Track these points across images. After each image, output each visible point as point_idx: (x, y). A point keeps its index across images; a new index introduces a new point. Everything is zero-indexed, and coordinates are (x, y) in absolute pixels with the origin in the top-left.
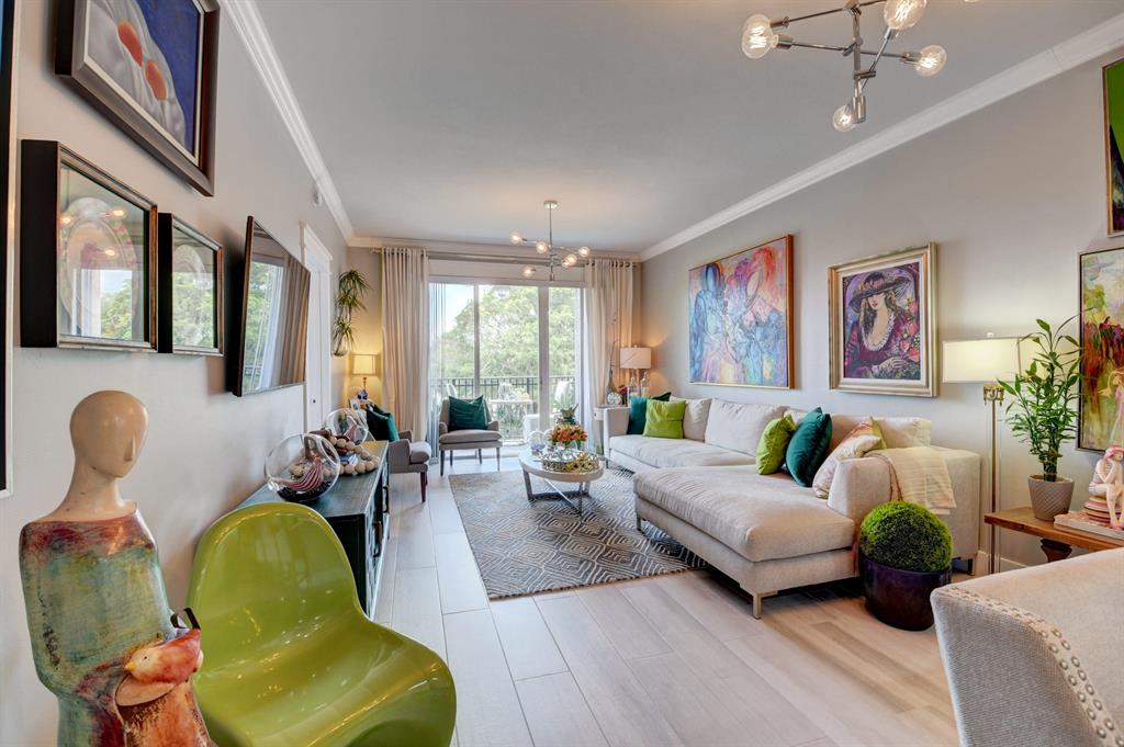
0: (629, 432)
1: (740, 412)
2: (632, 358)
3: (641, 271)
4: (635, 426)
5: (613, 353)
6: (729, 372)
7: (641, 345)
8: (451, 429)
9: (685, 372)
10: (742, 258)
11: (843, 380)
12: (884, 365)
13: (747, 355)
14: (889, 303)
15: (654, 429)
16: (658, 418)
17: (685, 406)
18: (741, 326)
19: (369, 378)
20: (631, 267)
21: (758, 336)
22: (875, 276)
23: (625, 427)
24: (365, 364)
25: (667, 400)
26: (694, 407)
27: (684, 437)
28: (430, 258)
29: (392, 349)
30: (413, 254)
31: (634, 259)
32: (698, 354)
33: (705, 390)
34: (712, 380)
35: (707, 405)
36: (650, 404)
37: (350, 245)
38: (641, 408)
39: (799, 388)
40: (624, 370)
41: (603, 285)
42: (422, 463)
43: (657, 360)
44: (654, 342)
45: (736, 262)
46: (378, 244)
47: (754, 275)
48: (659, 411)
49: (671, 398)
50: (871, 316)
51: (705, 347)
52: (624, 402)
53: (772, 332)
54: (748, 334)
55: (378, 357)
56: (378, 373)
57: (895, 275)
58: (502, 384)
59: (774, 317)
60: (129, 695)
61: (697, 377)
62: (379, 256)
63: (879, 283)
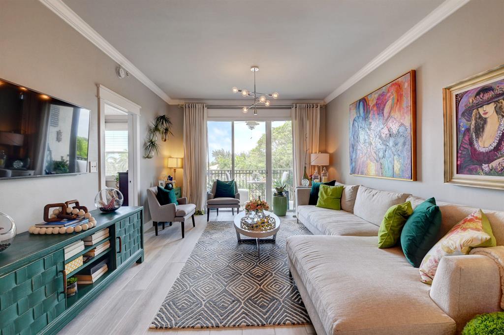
0: (310, 204)
1: (375, 196)
2: (317, 159)
3: (325, 109)
4: (313, 200)
6: (372, 168)
7: (325, 152)
8: (215, 197)
9: (346, 168)
10: (380, 92)
11: (456, 175)
12: (494, 164)
13: (384, 157)
14: (499, 110)
15: (323, 203)
16: (325, 197)
17: (342, 189)
18: (380, 137)
19: (177, 170)
20: (319, 107)
21: (391, 144)
23: (308, 202)
24: (174, 163)
25: (334, 185)
26: (348, 189)
27: (341, 209)
28: (208, 108)
29: (188, 157)
30: (199, 106)
31: (322, 103)
32: (354, 156)
33: (358, 179)
34: (362, 173)
35: (355, 189)
36: (321, 187)
37: (170, 104)
38: (316, 189)
39: (421, 180)
40: (314, 166)
41: (302, 118)
42: (182, 217)
43: (333, 161)
44: (331, 150)
45: (376, 96)
46: (182, 103)
47: (388, 103)
48: (326, 192)
49: (337, 184)
50: (482, 123)
51: (359, 152)
52: (310, 184)
53: (401, 140)
54: (385, 142)
55: (182, 159)
56: (182, 167)
58: (254, 173)
59: (402, 129)
61: (353, 171)
62: (181, 108)
63: (487, 96)
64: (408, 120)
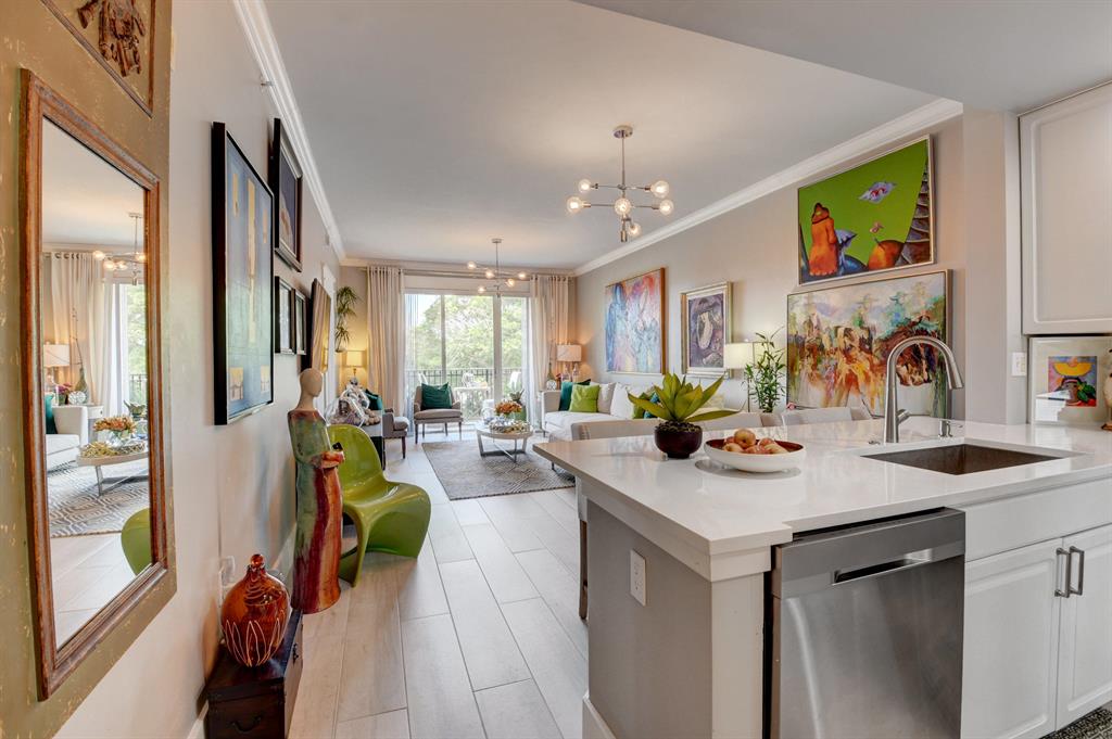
0: (560, 410)
2: (568, 353)
3: (575, 283)
4: (564, 405)
5: (552, 349)
6: (629, 364)
7: (575, 342)
8: (423, 408)
9: (603, 363)
10: (635, 281)
11: (689, 368)
12: (708, 358)
13: (639, 351)
14: (710, 318)
15: (577, 406)
16: (579, 398)
17: (599, 389)
18: (636, 330)
19: (358, 369)
20: (566, 282)
21: (645, 338)
22: (704, 301)
23: (558, 406)
24: (354, 358)
25: (588, 384)
26: (605, 388)
27: (597, 412)
28: (406, 274)
29: (376, 347)
30: (393, 272)
31: (570, 274)
32: (611, 349)
33: (615, 377)
34: (619, 370)
35: (612, 388)
36: (574, 390)
37: (343, 264)
38: (568, 391)
40: (562, 362)
41: (544, 294)
42: (402, 430)
43: (586, 355)
44: (584, 340)
45: (633, 284)
46: (365, 264)
47: (643, 294)
48: (580, 393)
49: (592, 384)
50: (702, 324)
51: (616, 344)
52: (559, 387)
53: (653, 335)
54: (640, 336)
55: (364, 353)
56: (364, 365)
57: (712, 301)
58: (466, 374)
59: (653, 324)
60: (326, 465)
61: (611, 368)
62: (365, 273)
63: (706, 305)
64: (657, 315)
